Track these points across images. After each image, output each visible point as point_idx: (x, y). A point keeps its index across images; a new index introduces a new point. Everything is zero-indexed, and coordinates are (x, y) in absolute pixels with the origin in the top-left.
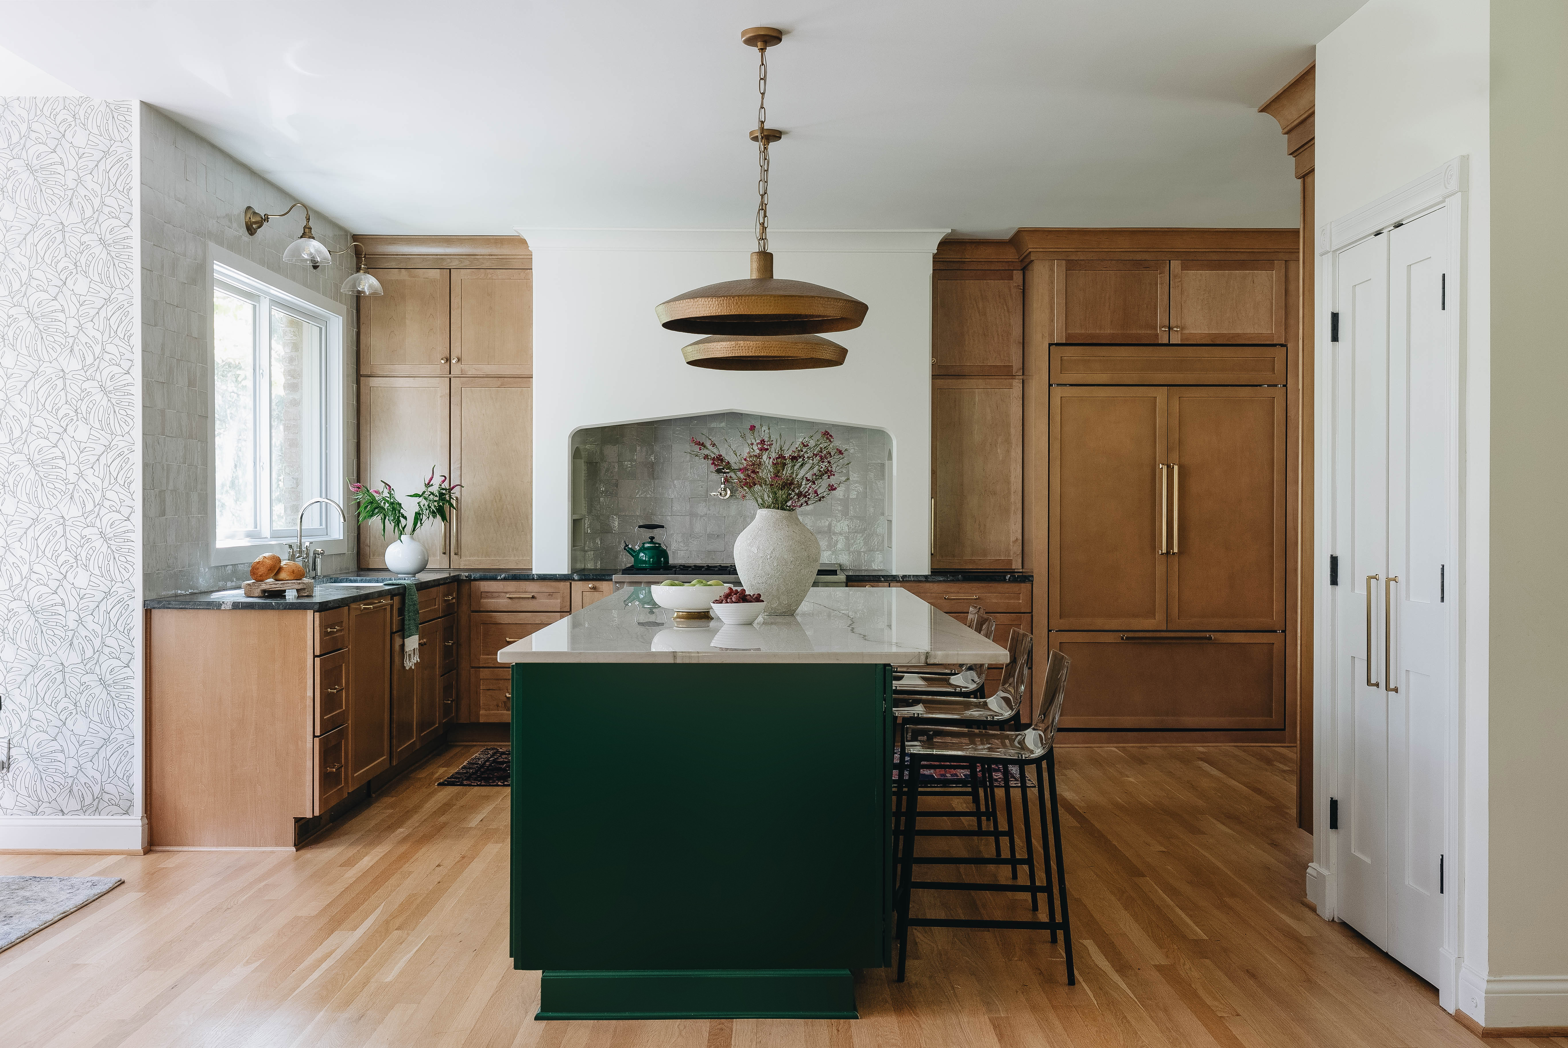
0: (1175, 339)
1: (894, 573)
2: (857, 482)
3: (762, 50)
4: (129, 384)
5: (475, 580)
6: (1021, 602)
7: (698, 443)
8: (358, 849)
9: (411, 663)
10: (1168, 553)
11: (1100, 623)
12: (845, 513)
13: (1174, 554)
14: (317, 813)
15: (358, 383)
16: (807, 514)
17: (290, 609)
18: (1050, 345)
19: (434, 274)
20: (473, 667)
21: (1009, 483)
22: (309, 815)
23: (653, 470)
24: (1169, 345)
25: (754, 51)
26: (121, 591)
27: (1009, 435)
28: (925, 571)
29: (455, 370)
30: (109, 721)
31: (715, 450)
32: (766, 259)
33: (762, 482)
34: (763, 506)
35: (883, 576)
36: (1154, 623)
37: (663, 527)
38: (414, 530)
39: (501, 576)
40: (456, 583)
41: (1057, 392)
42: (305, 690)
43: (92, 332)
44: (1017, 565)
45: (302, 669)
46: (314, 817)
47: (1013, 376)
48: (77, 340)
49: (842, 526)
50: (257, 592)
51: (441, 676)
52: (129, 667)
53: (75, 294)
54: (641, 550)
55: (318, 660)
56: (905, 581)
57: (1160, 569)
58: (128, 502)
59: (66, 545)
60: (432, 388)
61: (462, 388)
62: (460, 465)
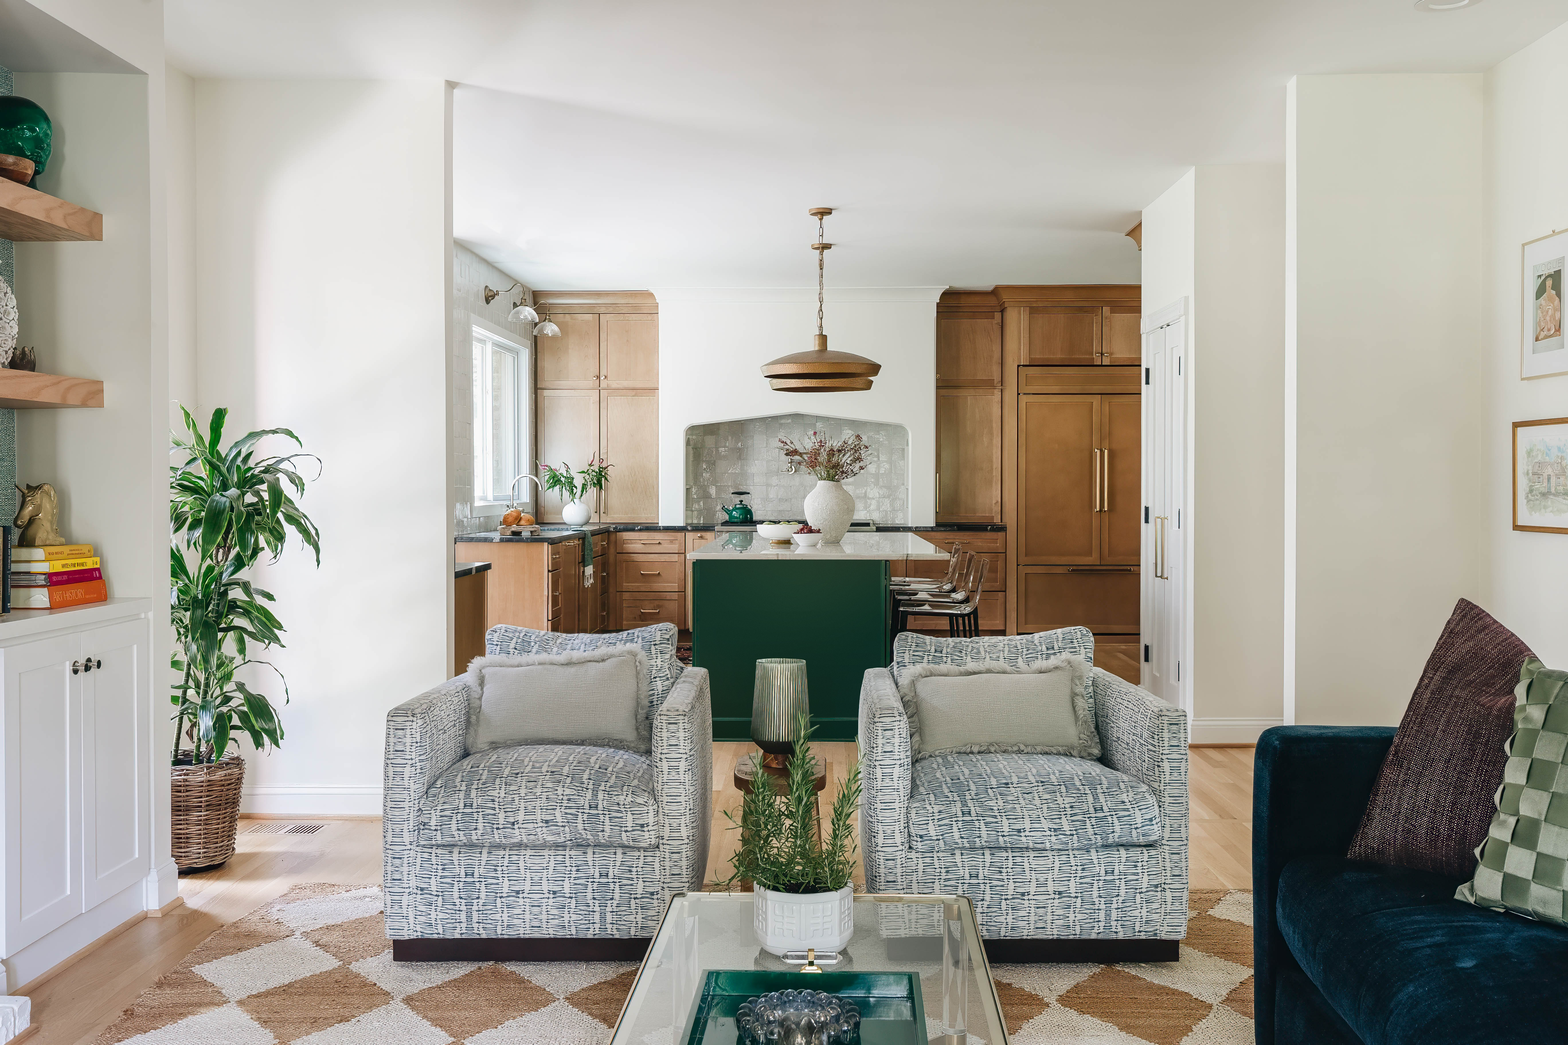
0: (1106, 361)
1: (910, 526)
2: (885, 462)
3: (821, 219)
5: (620, 530)
6: (999, 544)
7: (783, 442)
9: (589, 582)
10: (1101, 511)
11: (1055, 560)
12: (876, 484)
13: (1105, 511)
15: (536, 394)
16: (848, 484)
17: (529, 542)
18: (1018, 366)
19: (588, 317)
20: (618, 592)
21: (992, 461)
23: (740, 454)
24: (1102, 366)
25: (816, 219)
27: (992, 427)
28: (931, 523)
29: (603, 385)
31: (792, 446)
32: (823, 338)
33: (821, 464)
34: (821, 479)
35: (902, 527)
36: (1092, 560)
37: (749, 493)
38: (581, 496)
39: (637, 528)
40: (607, 533)
41: (1024, 399)
42: (543, 591)
44: (997, 520)
45: (542, 578)
47: (994, 387)
49: (873, 492)
50: (509, 533)
54: (734, 510)
56: (917, 530)
57: (1095, 523)
60: (586, 397)
61: (608, 397)
62: (607, 451)
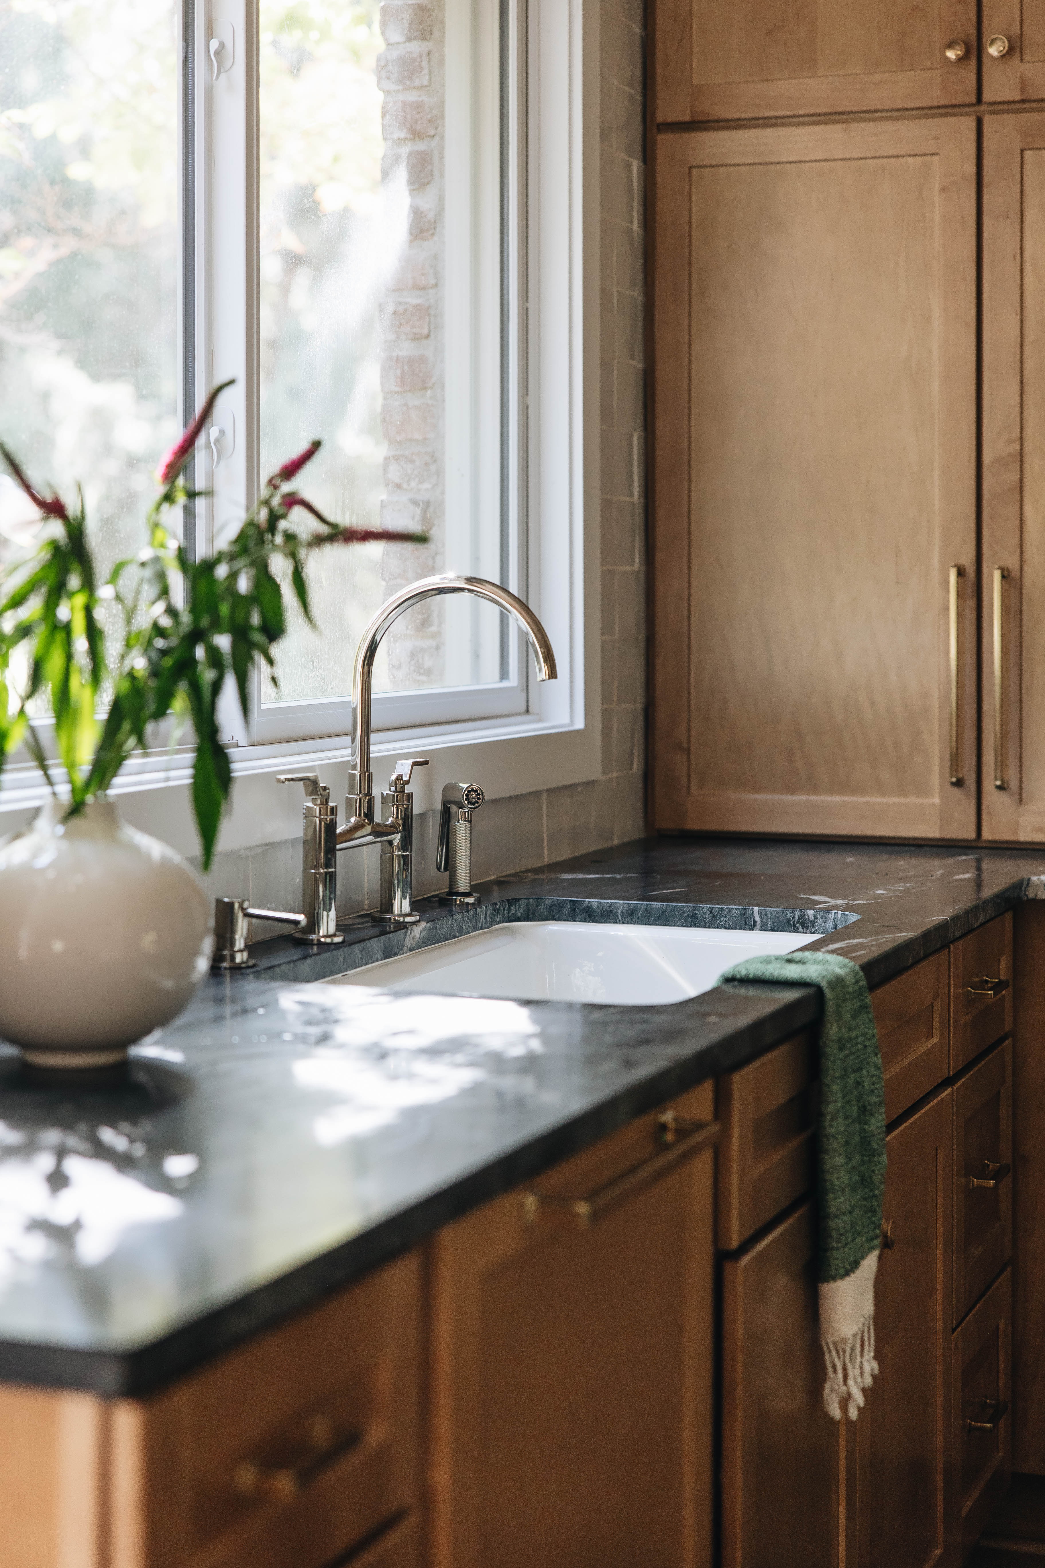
29: (1000, 86)
40: (1009, 918)
51: (954, 1331)
60: (910, 160)
61: (1022, 151)
62: (1017, 446)
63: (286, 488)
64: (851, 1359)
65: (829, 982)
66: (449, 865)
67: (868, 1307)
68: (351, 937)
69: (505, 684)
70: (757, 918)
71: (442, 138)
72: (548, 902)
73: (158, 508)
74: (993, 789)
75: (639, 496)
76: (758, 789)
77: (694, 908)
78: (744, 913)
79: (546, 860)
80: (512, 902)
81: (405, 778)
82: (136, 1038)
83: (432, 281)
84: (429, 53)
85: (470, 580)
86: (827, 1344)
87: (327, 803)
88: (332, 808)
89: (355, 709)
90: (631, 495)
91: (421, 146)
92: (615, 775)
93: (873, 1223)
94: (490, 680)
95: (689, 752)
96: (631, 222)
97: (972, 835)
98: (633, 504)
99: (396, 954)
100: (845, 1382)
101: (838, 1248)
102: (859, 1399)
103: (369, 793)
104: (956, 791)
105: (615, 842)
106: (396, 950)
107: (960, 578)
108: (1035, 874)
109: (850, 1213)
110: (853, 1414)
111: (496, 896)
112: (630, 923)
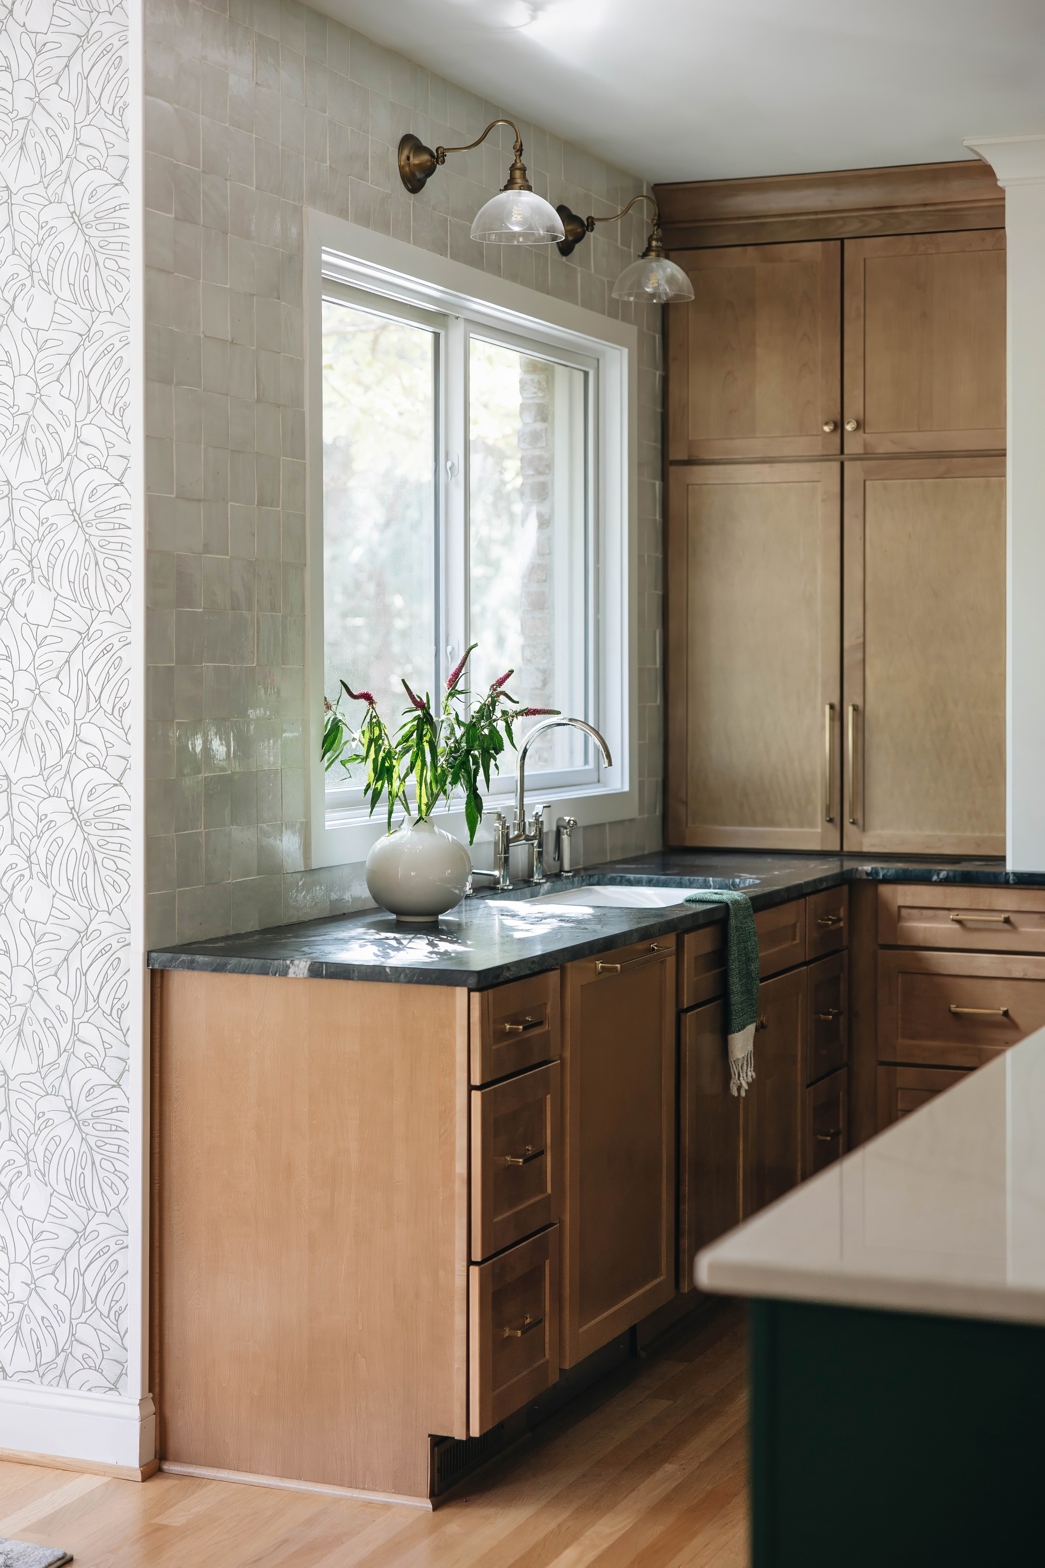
4: (122, 507)
5: (886, 881)
8: (560, 1519)
14: (475, 1432)
15: (664, 477)
17: (418, 982)
19: (810, 251)
20: (883, 1063)
22: (459, 1434)
26: (107, 930)
29: (853, 446)
30: (84, 1194)
39: (938, 875)
40: (845, 888)
43: (58, 403)
45: (447, 1114)
46: (470, 1439)
48: (32, 420)
51: (808, 1086)
52: (119, 1086)
53: (29, 328)
55: (476, 1095)
58: (120, 748)
59: (13, 834)
60: (806, 484)
61: (865, 481)
62: (862, 640)
63: (499, 689)
64: (742, 1069)
65: (732, 901)
66: (560, 858)
67: (750, 1047)
68: (516, 887)
69: (587, 767)
70: (712, 883)
71: (553, 474)
72: (609, 876)
73: (447, 700)
74: (849, 825)
75: (660, 665)
76: (725, 824)
77: (681, 879)
78: (705, 881)
79: (608, 859)
80: (590, 876)
81: (540, 814)
82: (442, 911)
83: (548, 551)
84: (546, 429)
85: (571, 720)
86: (731, 1062)
87: (505, 824)
88: (508, 826)
89: (517, 781)
90: (655, 664)
91: (541, 479)
92: (646, 816)
93: (753, 1010)
94: (578, 764)
95: (686, 803)
96: (655, 516)
97: (838, 848)
98: (656, 669)
99: (536, 896)
100: (739, 1079)
101: (735, 1019)
102: (745, 1086)
103: (524, 820)
104: (829, 825)
105: (646, 852)
106: (536, 894)
107: (831, 710)
108: (860, 866)
109: (741, 1003)
110: (743, 1094)
111: (582, 873)
112: (649, 886)
